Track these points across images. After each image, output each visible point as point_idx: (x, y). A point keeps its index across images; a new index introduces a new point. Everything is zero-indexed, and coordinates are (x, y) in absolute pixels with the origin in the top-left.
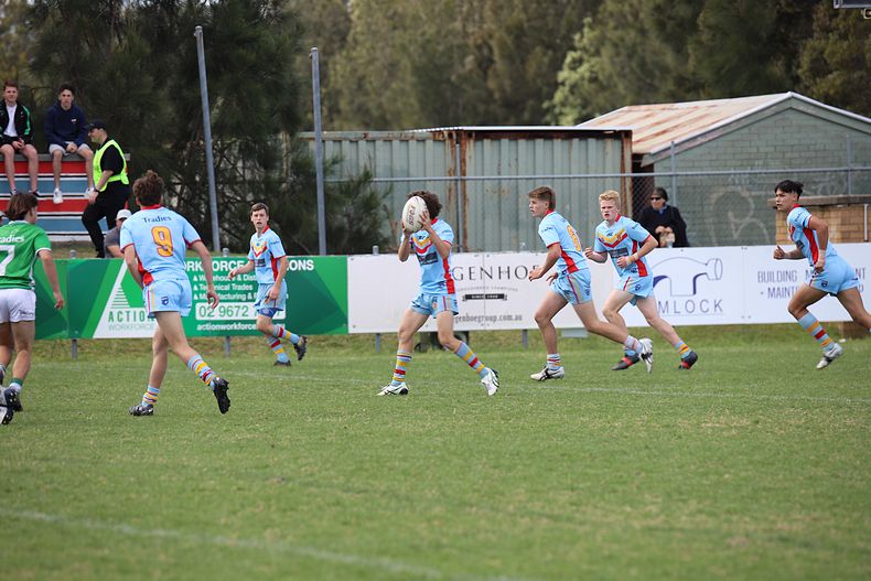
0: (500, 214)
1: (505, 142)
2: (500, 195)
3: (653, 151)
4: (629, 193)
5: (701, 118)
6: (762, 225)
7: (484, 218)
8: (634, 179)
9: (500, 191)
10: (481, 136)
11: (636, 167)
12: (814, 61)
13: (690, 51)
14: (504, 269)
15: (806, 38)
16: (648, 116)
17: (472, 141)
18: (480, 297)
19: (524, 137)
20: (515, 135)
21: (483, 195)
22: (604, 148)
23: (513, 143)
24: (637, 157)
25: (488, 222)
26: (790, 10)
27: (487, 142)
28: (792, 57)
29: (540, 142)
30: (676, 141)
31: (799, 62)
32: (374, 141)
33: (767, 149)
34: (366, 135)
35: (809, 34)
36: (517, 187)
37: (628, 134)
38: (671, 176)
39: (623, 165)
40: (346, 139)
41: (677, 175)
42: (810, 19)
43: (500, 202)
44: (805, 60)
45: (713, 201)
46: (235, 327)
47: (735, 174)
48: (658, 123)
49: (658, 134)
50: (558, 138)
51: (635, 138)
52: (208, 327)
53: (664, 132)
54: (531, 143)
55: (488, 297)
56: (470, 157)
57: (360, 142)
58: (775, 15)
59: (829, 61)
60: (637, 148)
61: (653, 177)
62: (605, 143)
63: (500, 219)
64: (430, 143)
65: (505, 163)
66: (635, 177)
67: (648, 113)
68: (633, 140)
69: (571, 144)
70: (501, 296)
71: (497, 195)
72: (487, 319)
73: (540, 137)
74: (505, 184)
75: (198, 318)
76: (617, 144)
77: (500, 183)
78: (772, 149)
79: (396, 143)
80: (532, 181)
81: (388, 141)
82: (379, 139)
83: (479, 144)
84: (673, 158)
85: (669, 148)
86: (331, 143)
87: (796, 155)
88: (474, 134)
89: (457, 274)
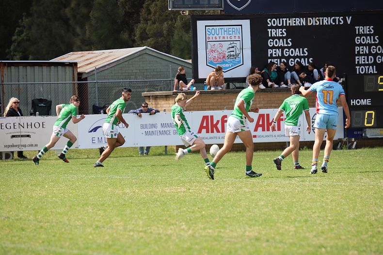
1: (21, 68)
3: (86, 72)
4: (76, 90)
5: (106, 57)
6: (134, 104)
8: (78, 84)
10: (10, 65)
11: (79, 79)
12: (141, 33)
13: (87, 28)
14: (29, 124)
15: (137, 23)
16: (82, 56)
18: (18, 136)
19: (29, 66)
21: (12, 91)
22: (65, 70)
24: (80, 74)
26: (130, 11)
27: (13, 68)
28: (131, 31)
29: (36, 68)
30: (97, 67)
31: (135, 34)
33: (136, 71)
35: (138, 22)
37: (76, 64)
38: (95, 82)
39: (74, 78)
41: (98, 82)
42: (139, 15)
44: (138, 32)
45: (113, 94)
47: (123, 82)
48: (87, 60)
49: (88, 64)
50: (44, 66)
51: (78, 66)
53: (90, 63)
55: (22, 136)
56: (5, 74)
58: (123, 13)
59: (148, 33)
60: (79, 70)
61: (87, 83)
62: (65, 68)
66: (80, 83)
67: (82, 55)
68: (78, 67)
69: (50, 69)
70: (28, 136)
72: (22, 146)
73: (37, 66)
76: (71, 68)
77: (19, 86)
78: (138, 71)
83: (9, 68)
84: (96, 75)
85: (94, 70)
87: (149, 74)
88: (7, 64)
89: (8, 126)
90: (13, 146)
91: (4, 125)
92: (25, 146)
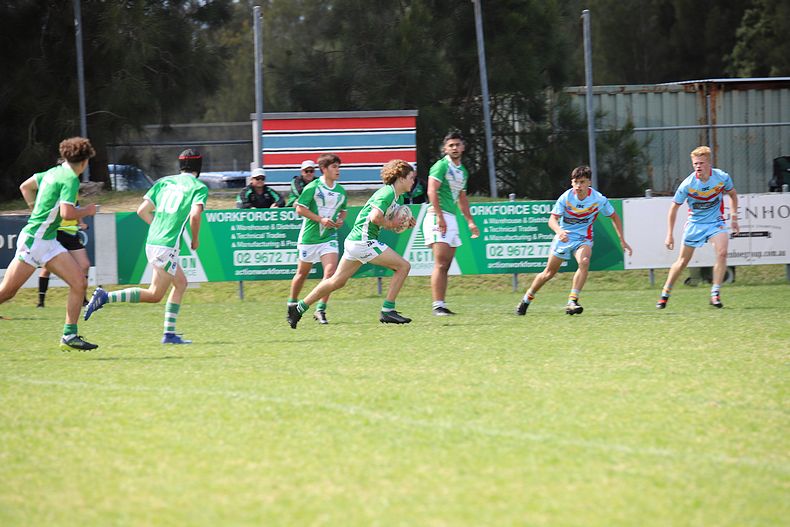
0: (748, 159)
2: (747, 142)
7: (733, 163)
9: (747, 138)
10: (730, 87)
17: (721, 93)
19: (770, 88)
20: (760, 86)
21: (732, 141)
23: (760, 93)
25: (737, 167)
27: (735, 93)
29: (784, 92)
32: (630, 94)
34: (624, 90)
36: (763, 135)
40: (605, 93)
43: (747, 148)
46: (522, 265)
52: (498, 265)
54: (776, 92)
56: (720, 107)
57: (618, 95)
63: (748, 164)
64: (682, 94)
65: (752, 111)
71: (744, 142)
73: (784, 88)
74: (752, 132)
75: (489, 257)
77: (747, 131)
79: (651, 95)
80: (777, 128)
81: (644, 93)
82: (635, 92)
83: (728, 94)
88: (723, 86)
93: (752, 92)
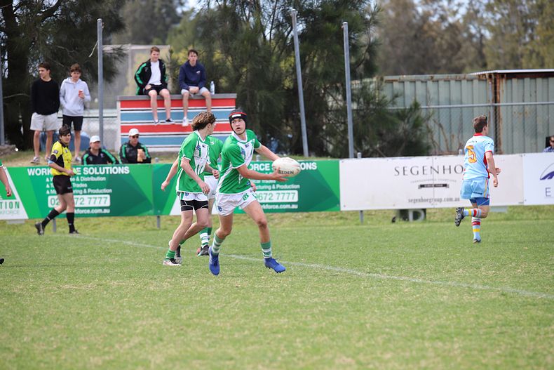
0: (524, 127)
2: (524, 115)
7: (513, 131)
9: (524, 113)
10: (510, 76)
14: (447, 167)
17: (504, 80)
18: (431, 186)
20: (534, 76)
21: (512, 116)
23: (533, 80)
25: (516, 134)
32: (438, 81)
34: (432, 78)
36: (536, 110)
40: (418, 80)
43: (524, 119)
54: (545, 80)
56: (503, 91)
57: (428, 82)
63: (524, 131)
64: (476, 82)
65: (527, 94)
70: (445, 185)
71: (522, 115)
72: (435, 200)
74: (527, 109)
79: (453, 82)
80: (546, 106)
81: (448, 81)
82: (441, 79)
86: (408, 83)
89: (414, 171)
90: (422, 200)
91: (408, 170)
92: (440, 200)
93: (527, 80)
